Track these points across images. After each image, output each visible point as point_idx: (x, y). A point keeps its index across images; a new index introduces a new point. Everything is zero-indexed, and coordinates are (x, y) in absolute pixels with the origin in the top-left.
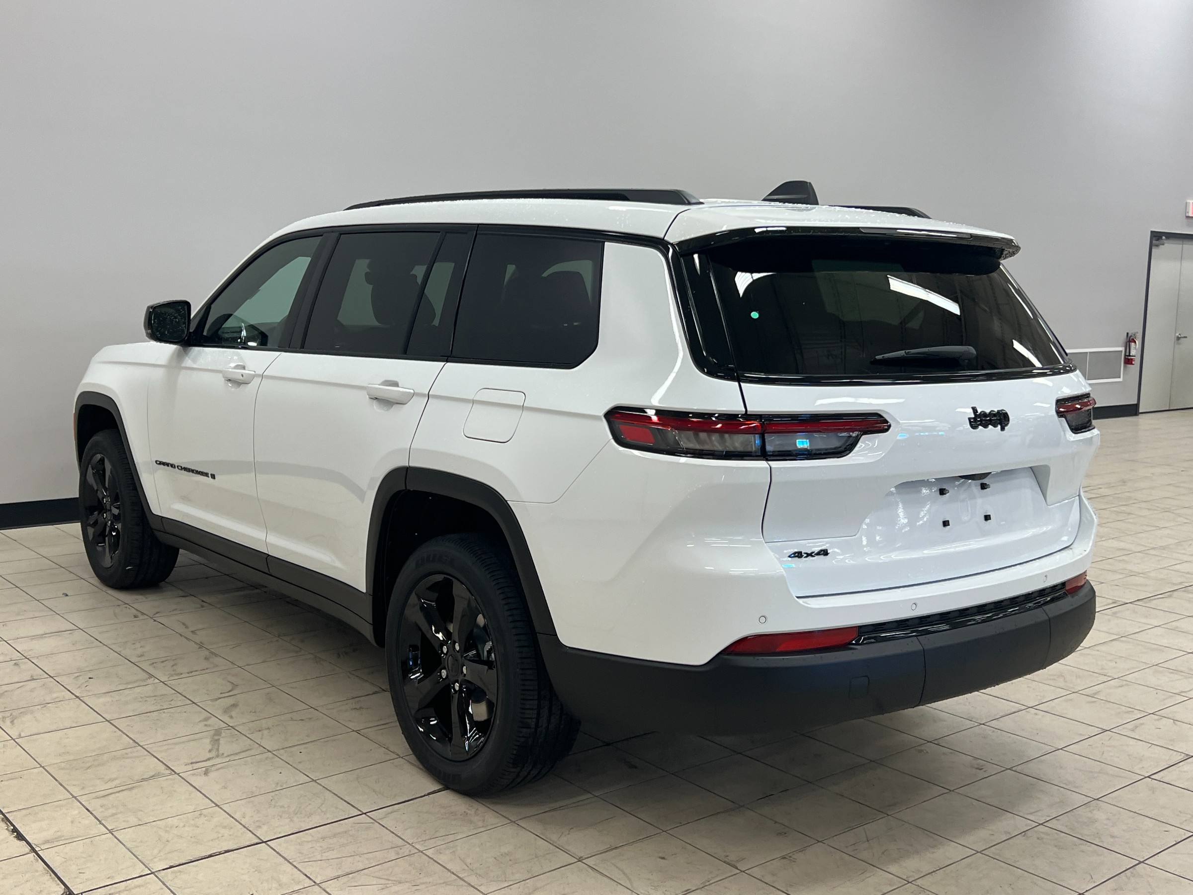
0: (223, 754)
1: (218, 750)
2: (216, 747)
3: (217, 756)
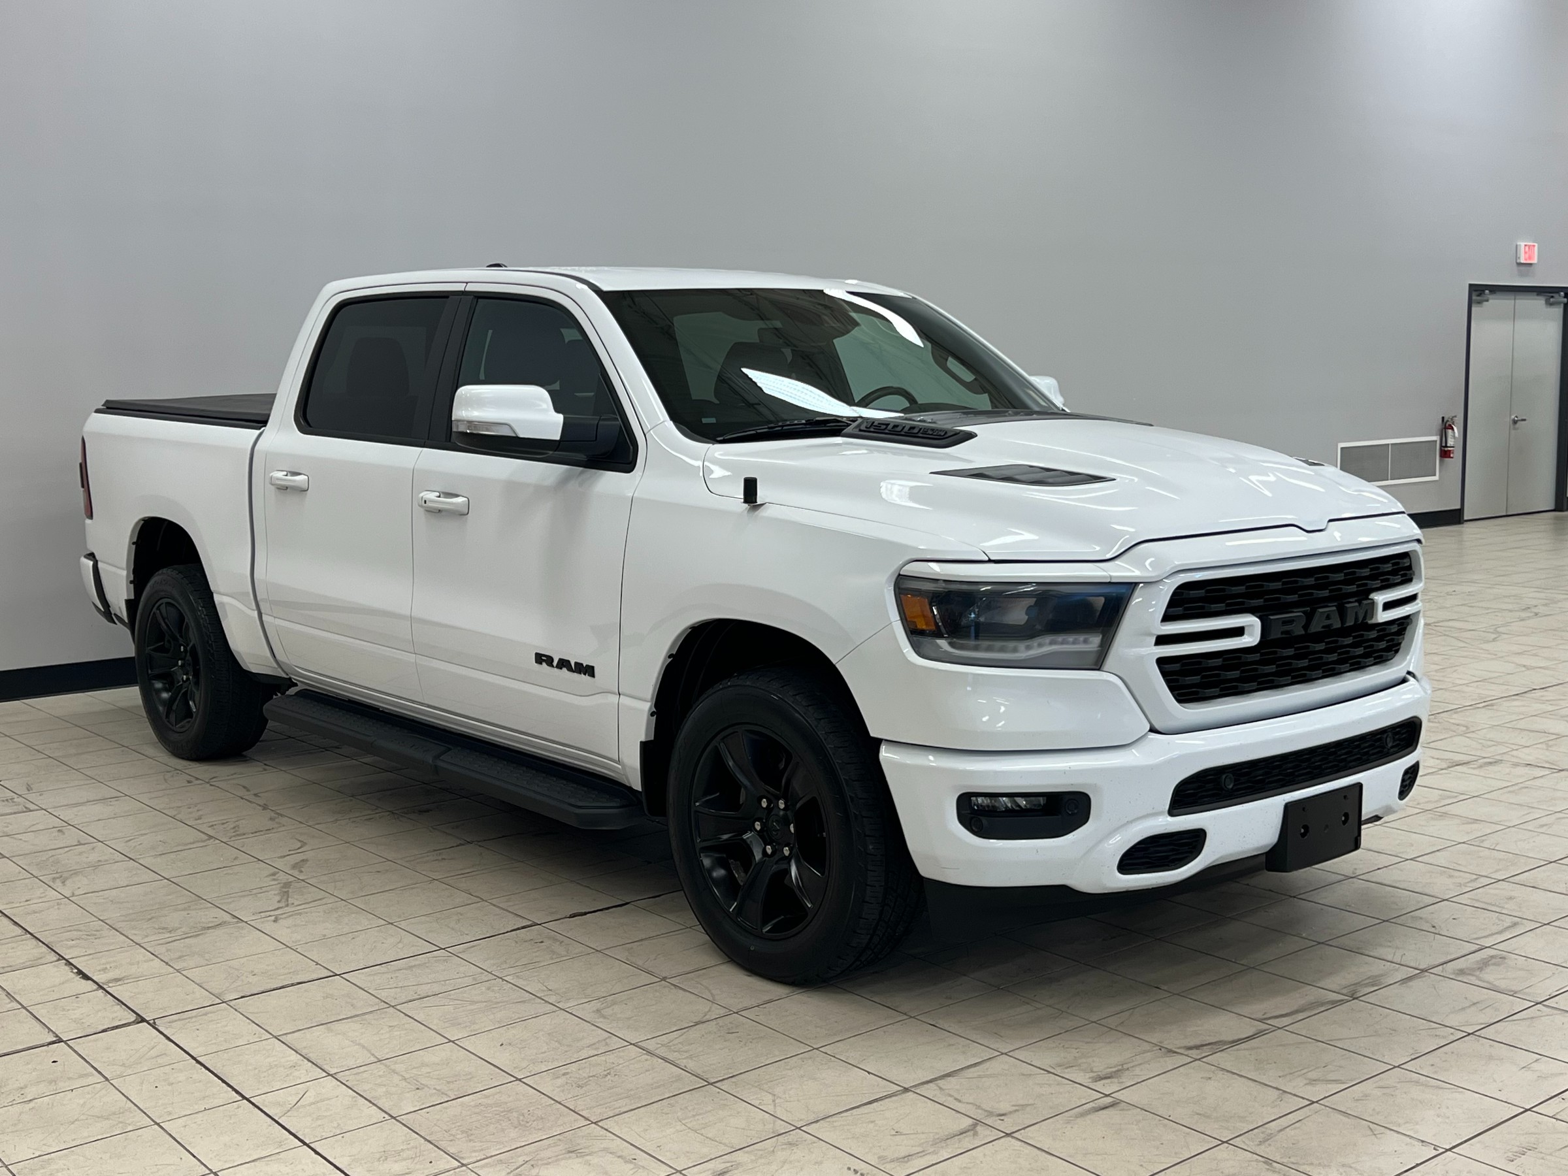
0: (293, 904)
1: (287, 900)
2: (285, 897)
3: (287, 906)
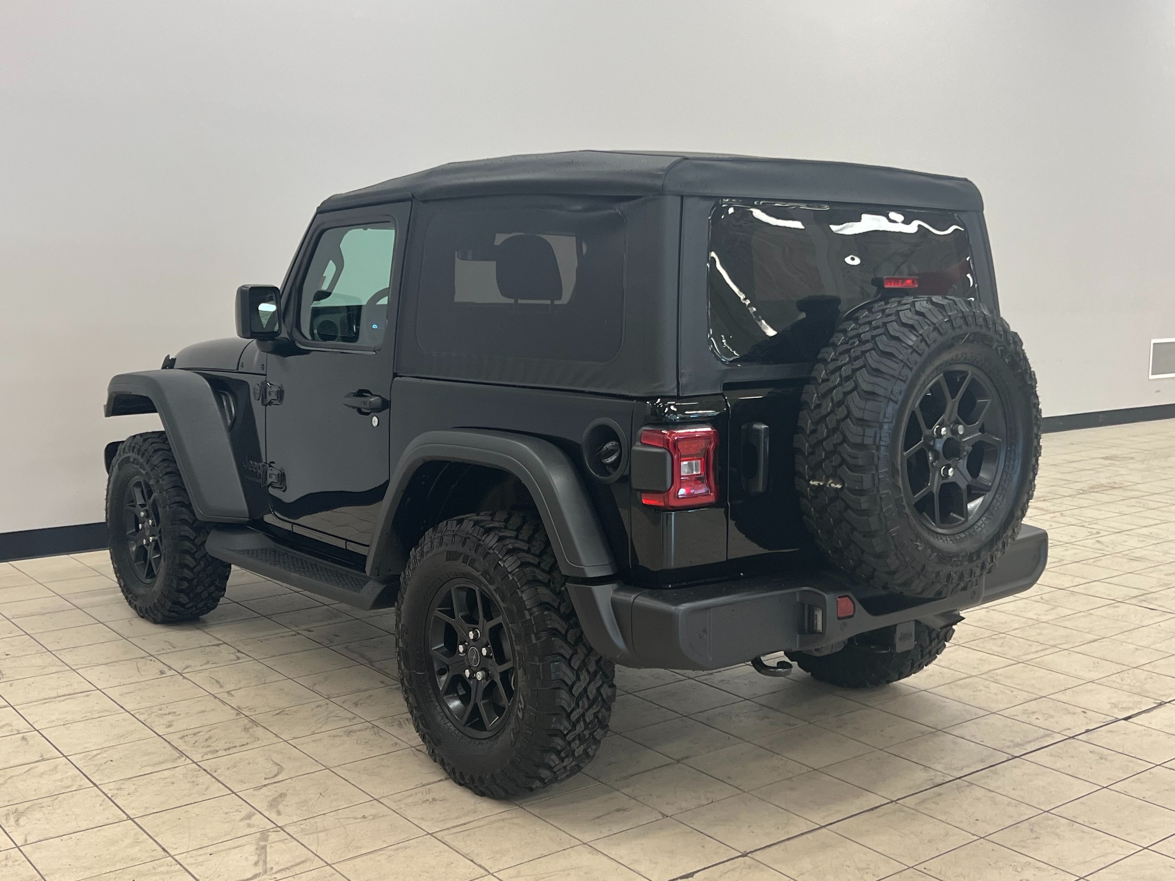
1: (265, 862)
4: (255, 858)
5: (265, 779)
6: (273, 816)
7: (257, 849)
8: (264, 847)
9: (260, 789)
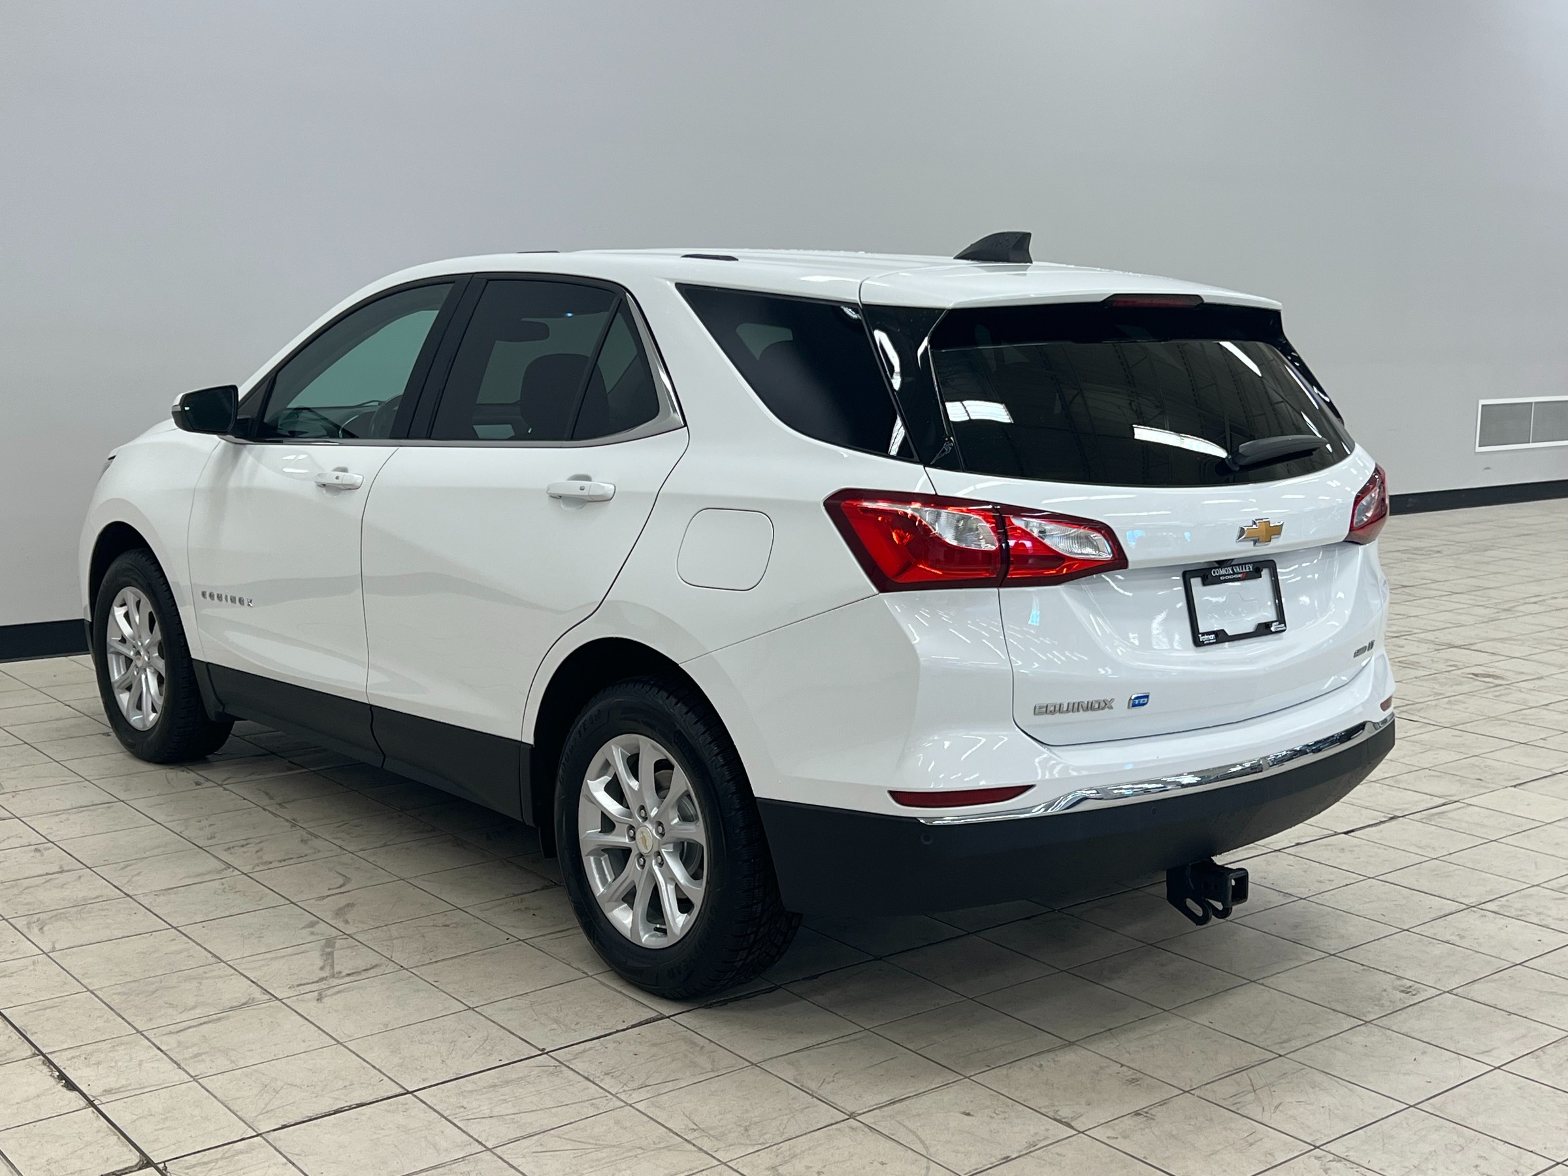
0: (340, 973)
1: (332, 966)
2: (329, 962)
3: (333, 975)
4: (320, 964)
5: (329, 889)
6: (341, 925)
7: (322, 955)
8: (331, 954)
9: (323, 899)
